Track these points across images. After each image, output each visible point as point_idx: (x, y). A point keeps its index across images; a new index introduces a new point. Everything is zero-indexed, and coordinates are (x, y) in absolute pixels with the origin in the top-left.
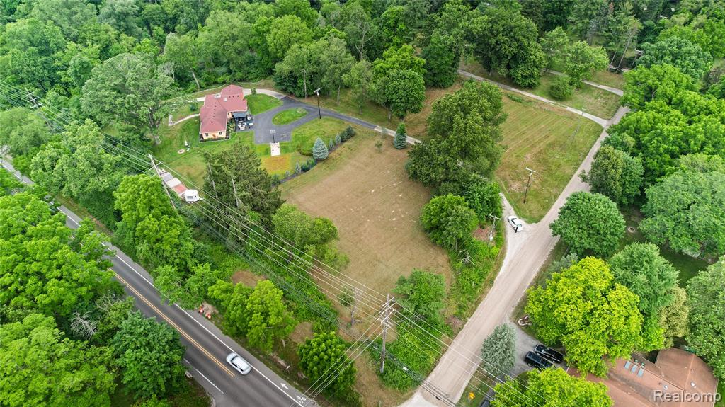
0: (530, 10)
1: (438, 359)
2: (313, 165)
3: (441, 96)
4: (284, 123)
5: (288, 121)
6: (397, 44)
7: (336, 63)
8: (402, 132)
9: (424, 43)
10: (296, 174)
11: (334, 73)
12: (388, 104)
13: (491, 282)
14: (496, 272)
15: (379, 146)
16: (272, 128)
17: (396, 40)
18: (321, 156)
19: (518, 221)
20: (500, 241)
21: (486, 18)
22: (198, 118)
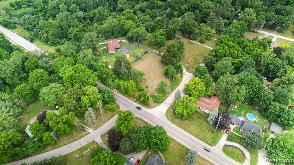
0: (196, 18)
1: (166, 99)
2: (138, 60)
3: (170, 42)
4: (129, 49)
5: (130, 49)
6: (159, 28)
7: (143, 34)
8: (160, 52)
9: (166, 28)
10: (134, 62)
11: (142, 36)
12: (157, 44)
13: (179, 85)
14: (180, 83)
15: (154, 55)
16: (126, 51)
17: (159, 26)
18: (140, 58)
19: (186, 72)
20: (182, 77)
21: (183, 21)
22: (107, 48)
